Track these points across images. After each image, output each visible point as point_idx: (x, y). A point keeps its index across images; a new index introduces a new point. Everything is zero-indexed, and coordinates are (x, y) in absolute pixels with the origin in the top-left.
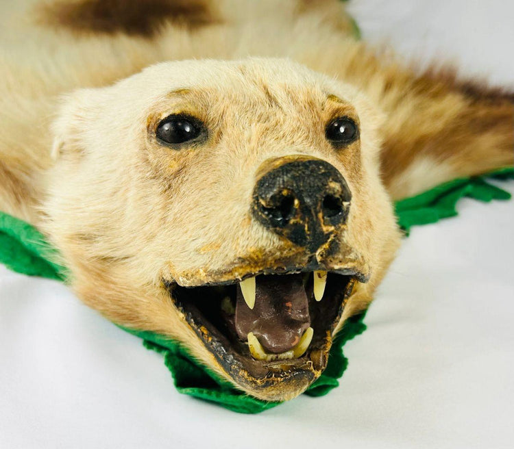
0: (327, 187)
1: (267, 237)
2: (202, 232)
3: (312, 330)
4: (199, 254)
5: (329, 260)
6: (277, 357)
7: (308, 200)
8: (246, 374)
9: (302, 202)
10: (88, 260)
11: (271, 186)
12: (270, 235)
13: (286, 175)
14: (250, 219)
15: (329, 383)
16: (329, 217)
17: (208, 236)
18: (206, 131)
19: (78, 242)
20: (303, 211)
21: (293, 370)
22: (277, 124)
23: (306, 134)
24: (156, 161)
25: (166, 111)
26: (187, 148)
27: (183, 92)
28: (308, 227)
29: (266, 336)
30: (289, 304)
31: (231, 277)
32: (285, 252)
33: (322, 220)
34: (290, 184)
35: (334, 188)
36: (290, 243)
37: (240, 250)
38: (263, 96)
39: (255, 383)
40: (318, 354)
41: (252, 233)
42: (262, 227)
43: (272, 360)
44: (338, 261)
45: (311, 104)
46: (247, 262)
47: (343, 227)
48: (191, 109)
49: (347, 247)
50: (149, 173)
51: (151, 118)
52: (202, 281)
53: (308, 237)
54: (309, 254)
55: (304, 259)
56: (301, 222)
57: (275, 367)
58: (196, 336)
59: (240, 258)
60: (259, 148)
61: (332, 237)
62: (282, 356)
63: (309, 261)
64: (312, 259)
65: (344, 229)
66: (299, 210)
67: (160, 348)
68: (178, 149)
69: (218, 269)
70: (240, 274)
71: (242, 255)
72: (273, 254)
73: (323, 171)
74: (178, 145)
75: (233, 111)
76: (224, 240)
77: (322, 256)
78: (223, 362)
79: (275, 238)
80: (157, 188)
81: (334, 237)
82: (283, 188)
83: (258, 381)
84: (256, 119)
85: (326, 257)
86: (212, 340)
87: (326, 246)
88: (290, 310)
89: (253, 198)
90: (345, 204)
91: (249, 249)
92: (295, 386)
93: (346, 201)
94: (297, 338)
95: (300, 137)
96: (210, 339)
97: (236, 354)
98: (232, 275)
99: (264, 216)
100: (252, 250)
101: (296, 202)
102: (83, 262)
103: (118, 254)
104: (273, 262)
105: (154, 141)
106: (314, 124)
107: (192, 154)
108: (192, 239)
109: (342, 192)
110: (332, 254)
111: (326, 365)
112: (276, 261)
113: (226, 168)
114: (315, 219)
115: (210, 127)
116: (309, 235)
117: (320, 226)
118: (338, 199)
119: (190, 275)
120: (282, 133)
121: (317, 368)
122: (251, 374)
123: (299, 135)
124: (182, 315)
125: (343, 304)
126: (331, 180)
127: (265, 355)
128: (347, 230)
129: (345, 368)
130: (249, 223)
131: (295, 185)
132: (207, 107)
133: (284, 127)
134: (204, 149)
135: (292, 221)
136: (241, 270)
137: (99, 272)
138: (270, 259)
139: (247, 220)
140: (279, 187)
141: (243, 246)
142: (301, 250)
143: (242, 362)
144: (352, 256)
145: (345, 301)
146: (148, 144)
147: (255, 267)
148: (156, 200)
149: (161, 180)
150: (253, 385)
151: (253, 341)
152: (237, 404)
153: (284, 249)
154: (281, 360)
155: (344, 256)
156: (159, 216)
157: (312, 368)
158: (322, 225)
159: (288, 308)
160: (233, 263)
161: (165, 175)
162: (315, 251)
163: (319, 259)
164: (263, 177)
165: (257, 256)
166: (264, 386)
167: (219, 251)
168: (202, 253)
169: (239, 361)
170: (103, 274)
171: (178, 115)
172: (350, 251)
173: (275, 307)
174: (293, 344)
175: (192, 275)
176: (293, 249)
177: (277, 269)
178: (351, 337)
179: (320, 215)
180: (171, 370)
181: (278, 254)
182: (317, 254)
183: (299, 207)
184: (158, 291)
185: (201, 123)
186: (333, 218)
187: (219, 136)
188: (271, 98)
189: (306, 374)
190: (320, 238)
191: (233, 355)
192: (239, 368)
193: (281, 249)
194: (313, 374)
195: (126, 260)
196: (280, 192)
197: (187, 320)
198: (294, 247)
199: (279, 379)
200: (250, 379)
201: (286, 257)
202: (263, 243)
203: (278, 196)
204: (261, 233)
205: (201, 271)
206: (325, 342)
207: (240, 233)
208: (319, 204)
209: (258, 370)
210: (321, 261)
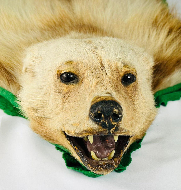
0: (113, 111)
1: (94, 125)
2: (73, 118)
3: (114, 151)
4: (72, 126)
5: (115, 133)
6: (102, 160)
7: (107, 115)
8: (90, 166)
9: (104, 116)
10: (35, 118)
11: (95, 109)
12: (95, 124)
13: (100, 106)
14: (89, 118)
15: (122, 169)
16: (114, 120)
17: (75, 120)
18: (78, 78)
19: (31, 111)
20: (105, 118)
21: (107, 165)
22: (102, 80)
23: (112, 85)
24: (60, 87)
25: (64, 70)
26: (71, 85)
27: (70, 63)
28: (107, 123)
29: (98, 152)
30: (107, 141)
31: (82, 136)
32: (100, 130)
33: (112, 121)
34: (101, 110)
35: (116, 111)
36: (101, 127)
37: (85, 127)
38: (100, 65)
39: (93, 169)
40: (116, 159)
41: (89, 123)
42: (92, 121)
43: (100, 160)
44: (118, 133)
45: (117, 69)
46: (87, 132)
47: (119, 122)
48: (72, 71)
49: (122, 128)
50: (57, 91)
51: (59, 72)
52: (73, 135)
53: (107, 126)
54: (108, 131)
55: (106, 132)
56: (105, 121)
57: (101, 163)
58: (73, 149)
59: (85, 130)
60: (94, 90)
61: (116, 126)
62: (104, 159)
63: (108, 133)
64: (109, 132)
65: (120, 123)
66: (103, 118)
67: (62, 150)
68: (67, 84)
69: (78, 133)
70: (85, 135)
71: (86, 129)
72: (96, 130)
73: (112, 105)
74: (67, 82)
75: (87, 72)
76: (80, 123)
77: (113, 131)
78: (82, 160)
79: (96, 125)
80: (60, 96)
81: (117, 126)
82: (99, 111)
83: (94, 168)
84: (95, 77)
85: (114, 132)
86: (79, 152)
87: (114, 128)
88: (107, 143)
89: (90, 111)
90: (120, 116)
91: (88, 128)
92: (107, 170)
93: (120, 115)
94: (109, 153)
95: (109, 86)
96: (78, 151)
97: (87, 158)
98: (82, 135)
99: (93, 118)
100: (89, 128)
101: (103, 115)
102: (33, 118)
103: (46, 117)
104: (96, 133)
105: (59, 80)
106: (117, 78)
107: (72, 87)
108: (70, 120)
109: (119, 112)
110: (116, 131)
111: (119, 163)
112: (97, 132)
113: (83, 96)
114: (109, 121)
115: (79, 77)
116: (108, 125)
117: (111, 122)
118: (117, 115)
119: (69, 132)
120: (103, 84)
121: (116, 164)
122: (91, 166)
123: (109, 85)
124: (68, 141)
125: (129, 140)
126: (114, 108)
127: (97, 159)
128: (122, 123)
129: (130, 163)
130: (88, 119)
131: (102, 110)
132: (78, 69)
133: (105, 81)
134: (77, 86)
135: (102, 121)
136: (85, 134)
137: (39, 122)
138: (95, 131)
139: (88, 118)
140: (97, 110)
141: (86, 127)
142: (105, 130)
143: (89, 161)
144: (124, 131)
145: (130, 138)
146: (57, 81)
147: (90, 134)
148: (60, 101)
149: (62, 94)
150: (92, 169)
151: (93, 154)
152: (88, 174)
153: (100, 129)
154: (103, 160)
155: (121, 132)
156: (61, 107)
157: (114, 164)
158: (112, 122)
159: (107, 142)
160: (83, 131)
161: (63, 92)
162: (110, 130)
163: (112, 132)
164: (93, 105)
165: (91, 130)
166: (96, 170)
167: (78, 127)
168: (73, 126)
169: (88, 160)
170: (41, 123)
171: (68, 72)
172: (123, 129)
173: (102, 141)
174: (107, 156)
175: (70, 133)
176: (102, 129)
177: (97, 135)
178: (134, 150)
179: (111, 119)
180: (65, 160)
181: (98, 130)
182: (111, 131)
183: (104, 117)
184: (60, 133)
185: (76, 75)
186: (116, 120)
187: (82, 81)
188: (102, 66)
189: (111, 166)
190: (112, 126)
191: (86, 158)
192: (88, 163)
193: (98, 129)
194: (114, 166)
195: (49, 119)
196: (97, 112)
197: (70, 143)
198: (102, 128)
199: (101, 168)
200: (91, 167)
201: (100, 132)
202: (92, 126)
203: (97, 113)
204: (92, 123)
205: (73, 132)
206: (120, 154)
207: (85, 122)
208: (111, 116)
209: (94, 164)
210: (112, 133)
